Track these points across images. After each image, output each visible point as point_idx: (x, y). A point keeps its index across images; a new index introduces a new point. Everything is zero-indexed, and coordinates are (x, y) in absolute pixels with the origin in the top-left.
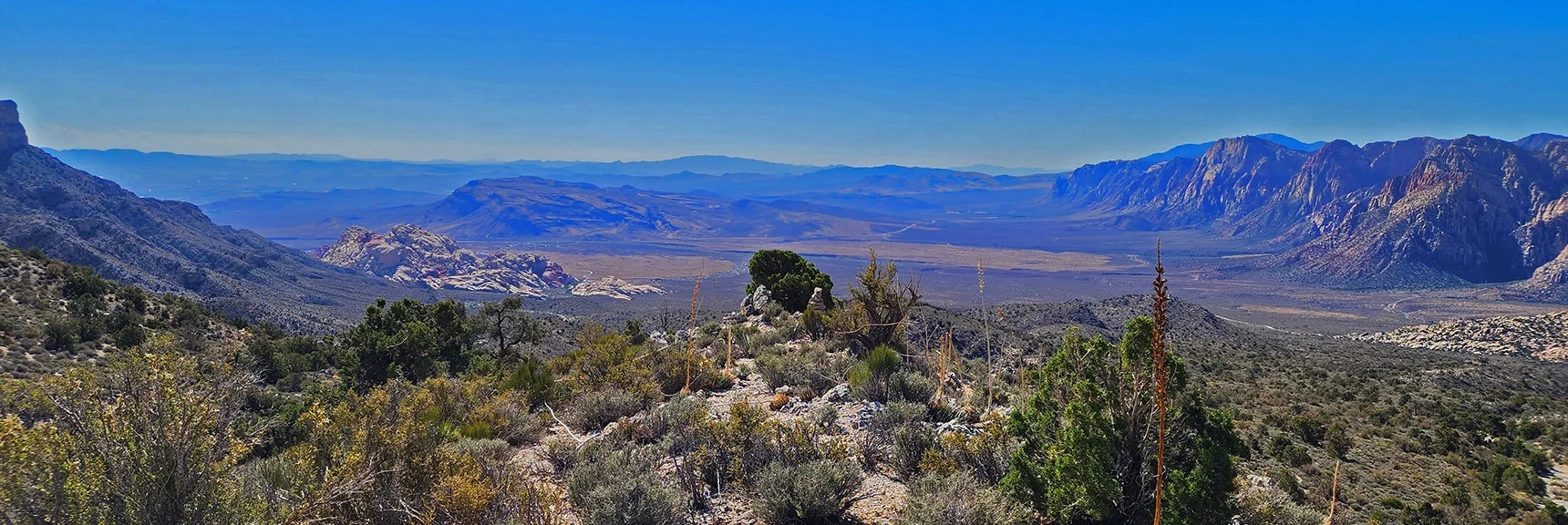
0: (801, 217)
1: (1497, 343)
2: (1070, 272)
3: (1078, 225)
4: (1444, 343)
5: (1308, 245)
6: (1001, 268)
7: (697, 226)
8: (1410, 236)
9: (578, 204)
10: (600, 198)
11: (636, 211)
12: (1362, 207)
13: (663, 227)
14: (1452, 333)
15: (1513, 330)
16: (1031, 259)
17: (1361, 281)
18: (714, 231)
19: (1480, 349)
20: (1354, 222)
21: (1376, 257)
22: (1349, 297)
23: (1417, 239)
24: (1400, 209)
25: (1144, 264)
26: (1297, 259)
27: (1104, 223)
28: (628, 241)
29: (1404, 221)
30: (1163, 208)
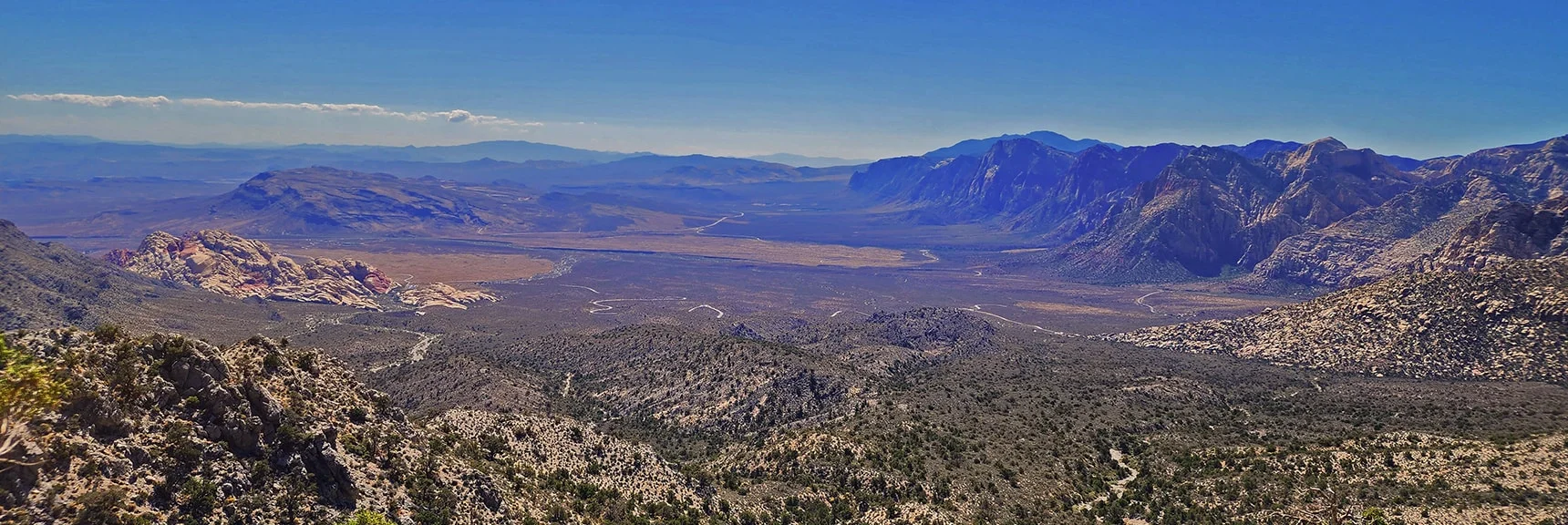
0: (613, 211)
1: (1208, 343)
2: (870, 268)
3: (875, 219)
4: (1170, 342)
5: (1074, 242)
7: (507, 221)
8: (1156, 236)
9: (380, 199)
10: (404, 191)
11: (442, 205)
12: (1118, 209)
13: (472, 222)
14: (1175, 334)
15: (1219, 332)
16: (834, 255)
17: (1117, 277)
18: (525, 226)
19: (1196, 348)
20: (1111, 222)
21: (1130, 255)
22: (1107, 292)
23: (1164, 237)
24: (1149, 212)
25: (936, 259)
26: (1065, 255)
27: (898, 217)
28: (436, 237)
29: (1151, 223)
30: (950, 203)
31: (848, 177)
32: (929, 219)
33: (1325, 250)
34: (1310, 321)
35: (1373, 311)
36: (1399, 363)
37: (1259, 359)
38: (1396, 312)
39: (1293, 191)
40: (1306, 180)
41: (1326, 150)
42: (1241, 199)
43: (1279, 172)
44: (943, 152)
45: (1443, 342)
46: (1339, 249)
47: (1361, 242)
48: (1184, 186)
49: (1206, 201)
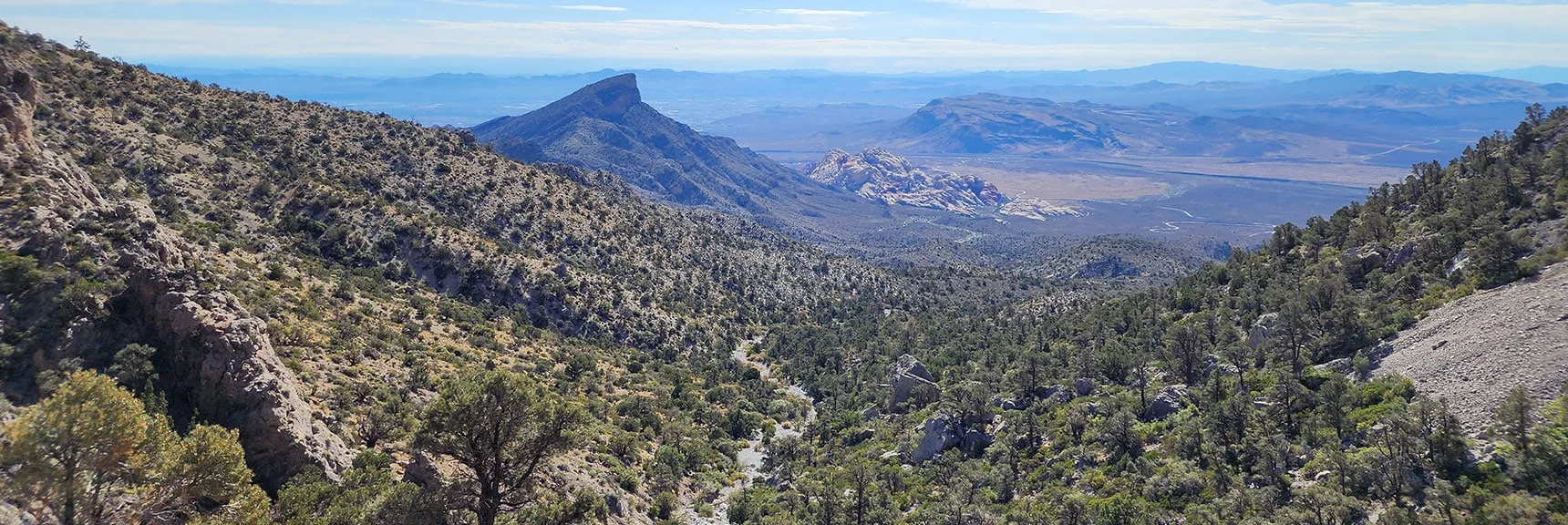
0: (1264, 135)
7: (1147, 144)
9: (1029, 122)
10: (1051, 115)
11: (1085, 128)
13: (1112, 145)
18: (1164, 150)
28: (1073, 159)
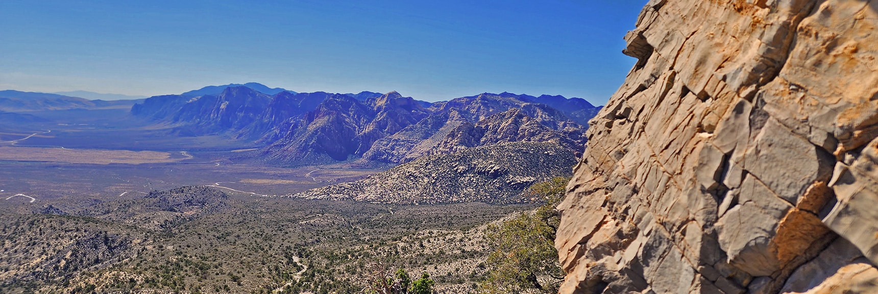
1: (342, 195)
2: (147, 164)
3: (149, 133)
4: (323, 196)
5: (272, 145)
6: (101, 163)
8: (315, 140)
12: (296, 126)
14: (326, 191)
15: (347, 188)
16: (121, 157)
17: (295, 163)
19: (336, 198)
20: (292, 134)
21: (302, 151)
22: (290, 171)
23: (319, 141)
24: (311, 127)
25: (191, 157)
26: (267, 152)
27: (166, 132)
29: (313, 133)
30: (199, 123)
31: (130, 107)
32: (185, 133)
33: (394, 145)
34: (388, 180)
35: (414, 174)
36: (425, 198)
37: (366, 201)
38: (423, 174)
39: (380, 117)
40: (385, 111)
41: (393, 96)
42: (356, 121)
43: (373, 108)
44: (193, 93)
45: (441, 186)
46: (400, 145)
47: (408, 141)
48: (329, 114)
49: (339, 122)
